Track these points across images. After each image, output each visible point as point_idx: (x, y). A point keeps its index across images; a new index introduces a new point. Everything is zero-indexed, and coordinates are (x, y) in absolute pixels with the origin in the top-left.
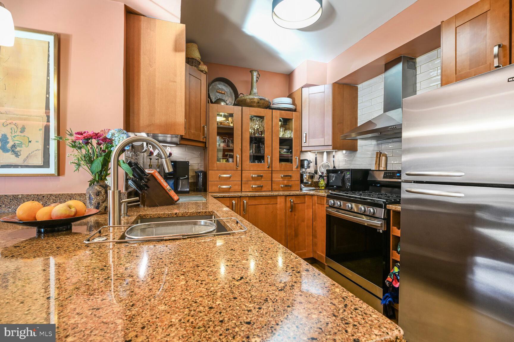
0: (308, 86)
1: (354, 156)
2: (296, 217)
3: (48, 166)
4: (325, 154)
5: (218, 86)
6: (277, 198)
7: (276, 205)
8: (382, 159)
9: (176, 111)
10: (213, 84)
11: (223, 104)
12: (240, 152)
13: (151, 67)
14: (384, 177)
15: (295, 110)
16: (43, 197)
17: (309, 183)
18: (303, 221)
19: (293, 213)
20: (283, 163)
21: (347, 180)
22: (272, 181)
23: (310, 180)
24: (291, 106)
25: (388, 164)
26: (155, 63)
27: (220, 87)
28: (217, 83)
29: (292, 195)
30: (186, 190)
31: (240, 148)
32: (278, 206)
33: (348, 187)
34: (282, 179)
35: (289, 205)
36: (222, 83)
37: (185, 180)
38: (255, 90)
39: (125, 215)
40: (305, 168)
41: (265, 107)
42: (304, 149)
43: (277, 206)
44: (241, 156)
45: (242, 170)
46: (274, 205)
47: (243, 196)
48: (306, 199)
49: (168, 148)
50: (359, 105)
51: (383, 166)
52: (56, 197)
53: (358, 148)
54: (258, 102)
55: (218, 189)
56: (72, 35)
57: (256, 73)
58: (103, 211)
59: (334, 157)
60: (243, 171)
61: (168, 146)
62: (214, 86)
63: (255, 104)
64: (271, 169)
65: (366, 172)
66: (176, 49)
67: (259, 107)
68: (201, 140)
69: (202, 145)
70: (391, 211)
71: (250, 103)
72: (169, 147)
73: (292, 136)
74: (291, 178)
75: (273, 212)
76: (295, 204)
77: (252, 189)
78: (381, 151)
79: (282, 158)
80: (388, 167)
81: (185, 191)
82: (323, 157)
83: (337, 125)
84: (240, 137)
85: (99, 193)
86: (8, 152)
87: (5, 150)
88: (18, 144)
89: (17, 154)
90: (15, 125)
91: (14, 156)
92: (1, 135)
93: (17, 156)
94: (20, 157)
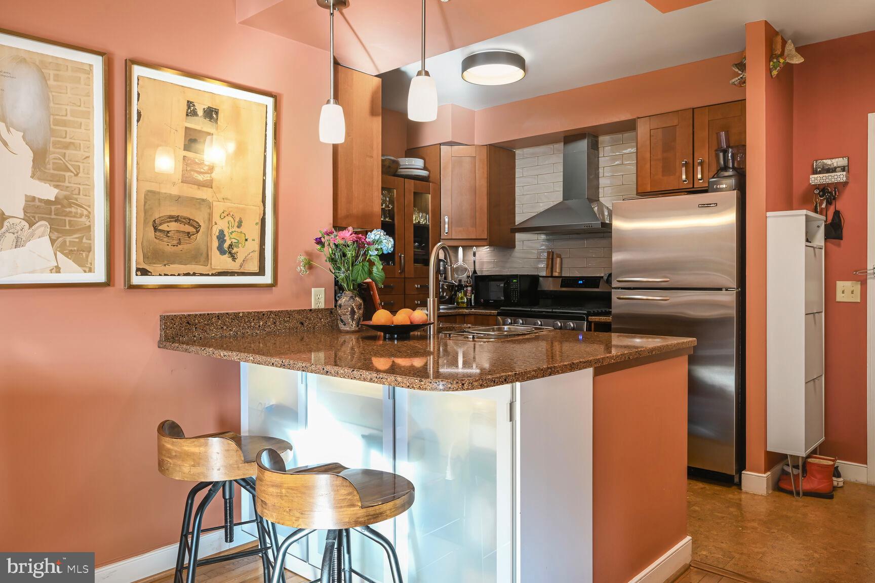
0: (451, 144)
1: (510, 255)
3: (263, 274)
4: (460, 249)
8: (556, 261)
9: (372, 198)
14: (562, 286)
16: (264, 315)
17: (446, 298)
20: (418, 266)
21: (513, 291)
22: (405, 294)
24: (424, 173)
25: (563, 269)
33: (516, 301)
34: (417, 291)
50: (517, 180)
51: (558, 271)
52: (276, 315)
53: (517, 243)
59: (474, 254)
64: (403, 276)
65: (534, 280)
66: (373, 113)
70: (593, 324)
73: (429, 222)
78: (553, 250)
80: (563, 272)
86: (225, 254)
87: (222, 251)
88: (235, 243)
89: (233, 257)
90: (233, 217)
91: (230, 259)
92: (218, 231)
93: (234, 259)
94: (236, 260)
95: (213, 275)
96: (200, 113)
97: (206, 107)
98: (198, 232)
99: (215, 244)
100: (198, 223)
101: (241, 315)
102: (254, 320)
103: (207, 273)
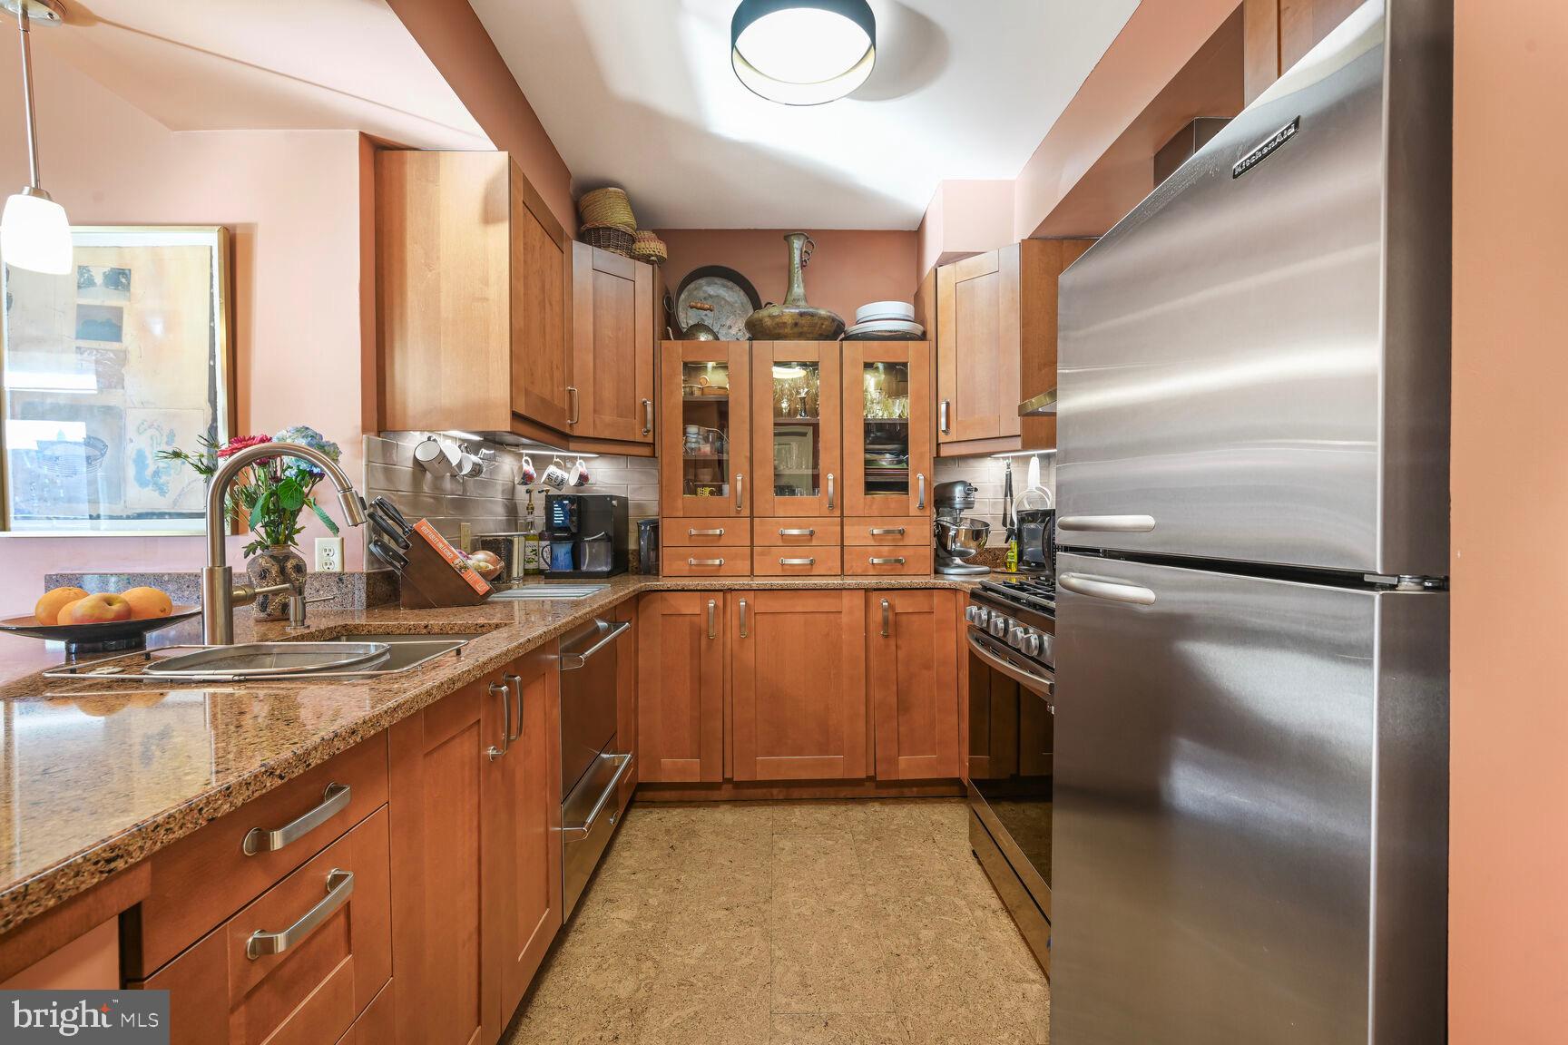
0: (951, 259)
2: (901, 654)
4: (1035, 462)
5: (705, 292)
6: (840, 597)
7: (837, 615)
10: (692, 286)
11: (703, 337)
12: (747, 467)
13: (430, 271)
15: (923, 337)
17: (970, 554)
18: (928, 667)
19: (892, 642)
20: (880, 496)
22: (842, 546)
23: (973, 544)
24: (910, 326)
26: (438, 258)
27: (712, 293)
28: (702, 281)
29: (888, 589)
30: (599, 569)
31: (746, 457)
32: (845, 619)
34: (875, 541)
35: (877, 616)
36: (717, 280)
37: (596, 544)
38: (798, 289)
39: (299, 623)
40: (957, 506)
41: (821, 335)
42: (945, 451)
43: (841, 618)
44: (748, 479)
45: (752, 517)
46: (832, 616)
47: (737, 587)
48: (935, 601)
49: (579, 461)
54: (796, 324)
55: (687, 568)
56: (256, 224)
57: (801, 243)
58: (278, 613)
60: (756, 520)
61: (581, 458)
62: (695, 293)
63: (788, 330)
64: (838, 513)
66: (488, 218)
67: (801, 336)
68: (639, 438)
69: (646, 451)
71: (775, 328)
72: (581, 461)
73: (907, 413)
74: (902, 539)
75: (828, 634)
76: (896, 614)
77: (783, 570)
79: (871, 479)
81: (598, 572)
82: (1027, 473)
83: (1040, 370)
84: (747, 426)
85: (265, 573)
86: (147, 485)
87: (142, 483)
88: (164, 468)
89: (162, 490)
90: (159, 428)
91: (157, 493)
92: (135, 452)
93: (163, 493)
94: (167, 495)
95: (128, 518)
96: (99, 279)
97: (106, 270)
98: (103, 455)
99: (131, 471)
100: (102, 442)
101: (166, 578)
102: (188, 587)
103: (119, 514)
